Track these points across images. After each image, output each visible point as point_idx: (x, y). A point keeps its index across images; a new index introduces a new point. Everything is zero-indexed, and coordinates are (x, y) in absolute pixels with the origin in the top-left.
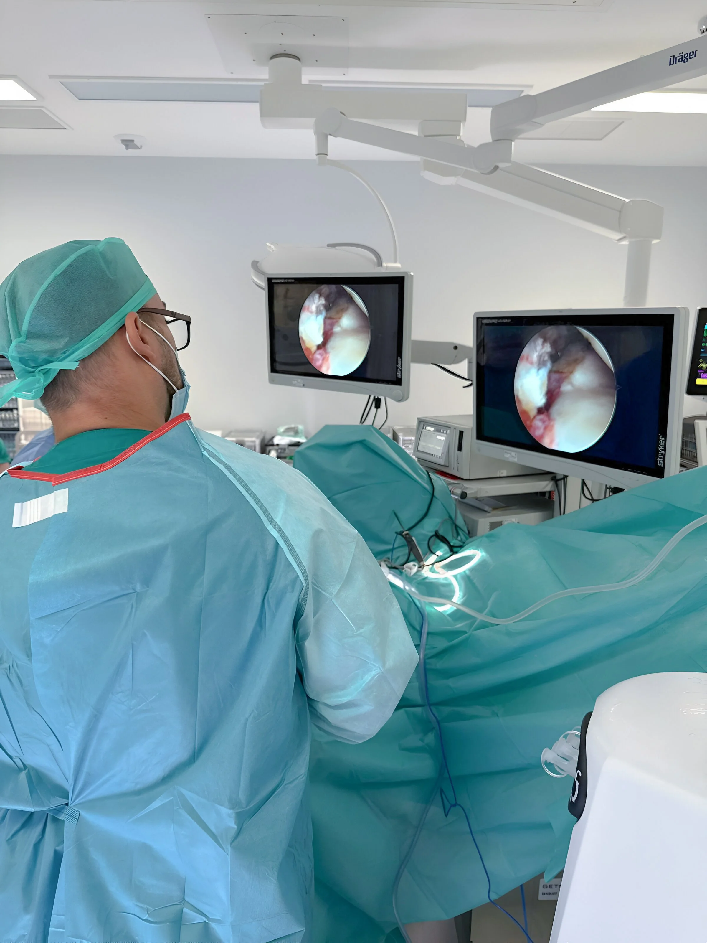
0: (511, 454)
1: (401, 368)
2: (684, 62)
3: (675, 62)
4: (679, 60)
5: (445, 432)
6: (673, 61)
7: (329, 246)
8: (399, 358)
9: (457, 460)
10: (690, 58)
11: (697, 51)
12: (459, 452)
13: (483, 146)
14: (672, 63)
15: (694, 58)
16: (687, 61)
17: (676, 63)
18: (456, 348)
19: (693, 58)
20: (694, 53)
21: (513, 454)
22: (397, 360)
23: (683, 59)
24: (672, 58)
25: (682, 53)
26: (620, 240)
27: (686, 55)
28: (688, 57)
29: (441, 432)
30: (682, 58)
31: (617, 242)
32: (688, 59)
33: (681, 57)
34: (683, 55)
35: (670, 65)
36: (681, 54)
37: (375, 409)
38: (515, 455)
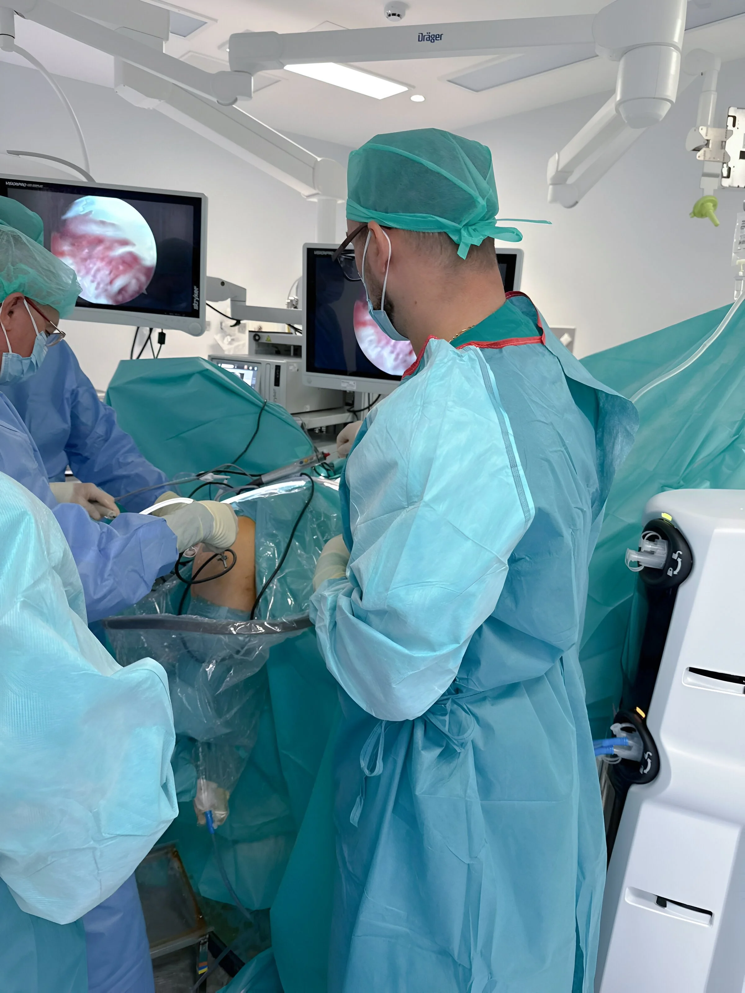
0: (348, 383)
1: (198, 299)
2: (431, 42)
3: (423, 39)
4: (427, 38)
5: (251, 368)
6: (422, 38)
7: (10, 152)
8: (195, 288)
9: (275, 396)
10: (436, 40)
11: (442, 35)
12: (277, 387)
13: (222, 74)
14: (420, 40)
15: (440, 41)
16: (434, 42)
17: (424, 41)
18: (223, 283)
19: (438, 40)
20: (440, 36)
21: (351, 383)
22: (193, 290)
23: (431, 38)
24: (421, 35)
25: (430, 33)
26: (309, 196)
27: (433, 36)
28: (435, 38)
29: (246, 369)
30: (429, 38)
31: (305, 197)
32: (435, 40)
33: (428, 36)
34: (431, 35)
35: (419, 41)
36: (428, 34)
37: (159, 345)
38: (354, 383)
